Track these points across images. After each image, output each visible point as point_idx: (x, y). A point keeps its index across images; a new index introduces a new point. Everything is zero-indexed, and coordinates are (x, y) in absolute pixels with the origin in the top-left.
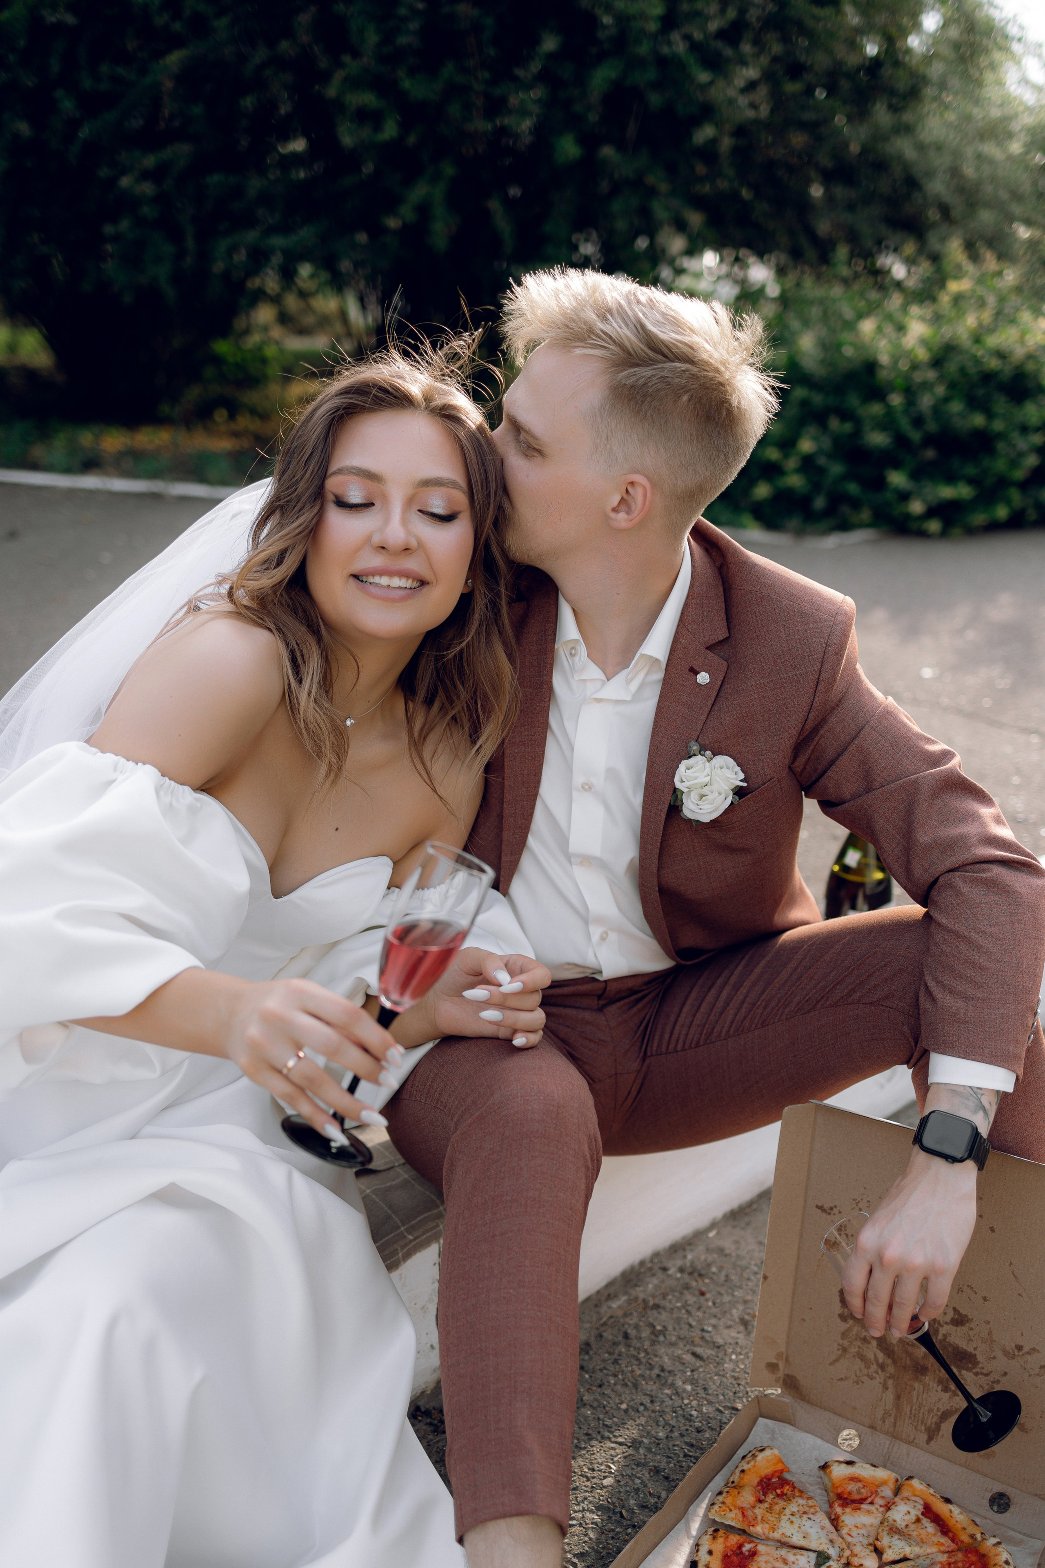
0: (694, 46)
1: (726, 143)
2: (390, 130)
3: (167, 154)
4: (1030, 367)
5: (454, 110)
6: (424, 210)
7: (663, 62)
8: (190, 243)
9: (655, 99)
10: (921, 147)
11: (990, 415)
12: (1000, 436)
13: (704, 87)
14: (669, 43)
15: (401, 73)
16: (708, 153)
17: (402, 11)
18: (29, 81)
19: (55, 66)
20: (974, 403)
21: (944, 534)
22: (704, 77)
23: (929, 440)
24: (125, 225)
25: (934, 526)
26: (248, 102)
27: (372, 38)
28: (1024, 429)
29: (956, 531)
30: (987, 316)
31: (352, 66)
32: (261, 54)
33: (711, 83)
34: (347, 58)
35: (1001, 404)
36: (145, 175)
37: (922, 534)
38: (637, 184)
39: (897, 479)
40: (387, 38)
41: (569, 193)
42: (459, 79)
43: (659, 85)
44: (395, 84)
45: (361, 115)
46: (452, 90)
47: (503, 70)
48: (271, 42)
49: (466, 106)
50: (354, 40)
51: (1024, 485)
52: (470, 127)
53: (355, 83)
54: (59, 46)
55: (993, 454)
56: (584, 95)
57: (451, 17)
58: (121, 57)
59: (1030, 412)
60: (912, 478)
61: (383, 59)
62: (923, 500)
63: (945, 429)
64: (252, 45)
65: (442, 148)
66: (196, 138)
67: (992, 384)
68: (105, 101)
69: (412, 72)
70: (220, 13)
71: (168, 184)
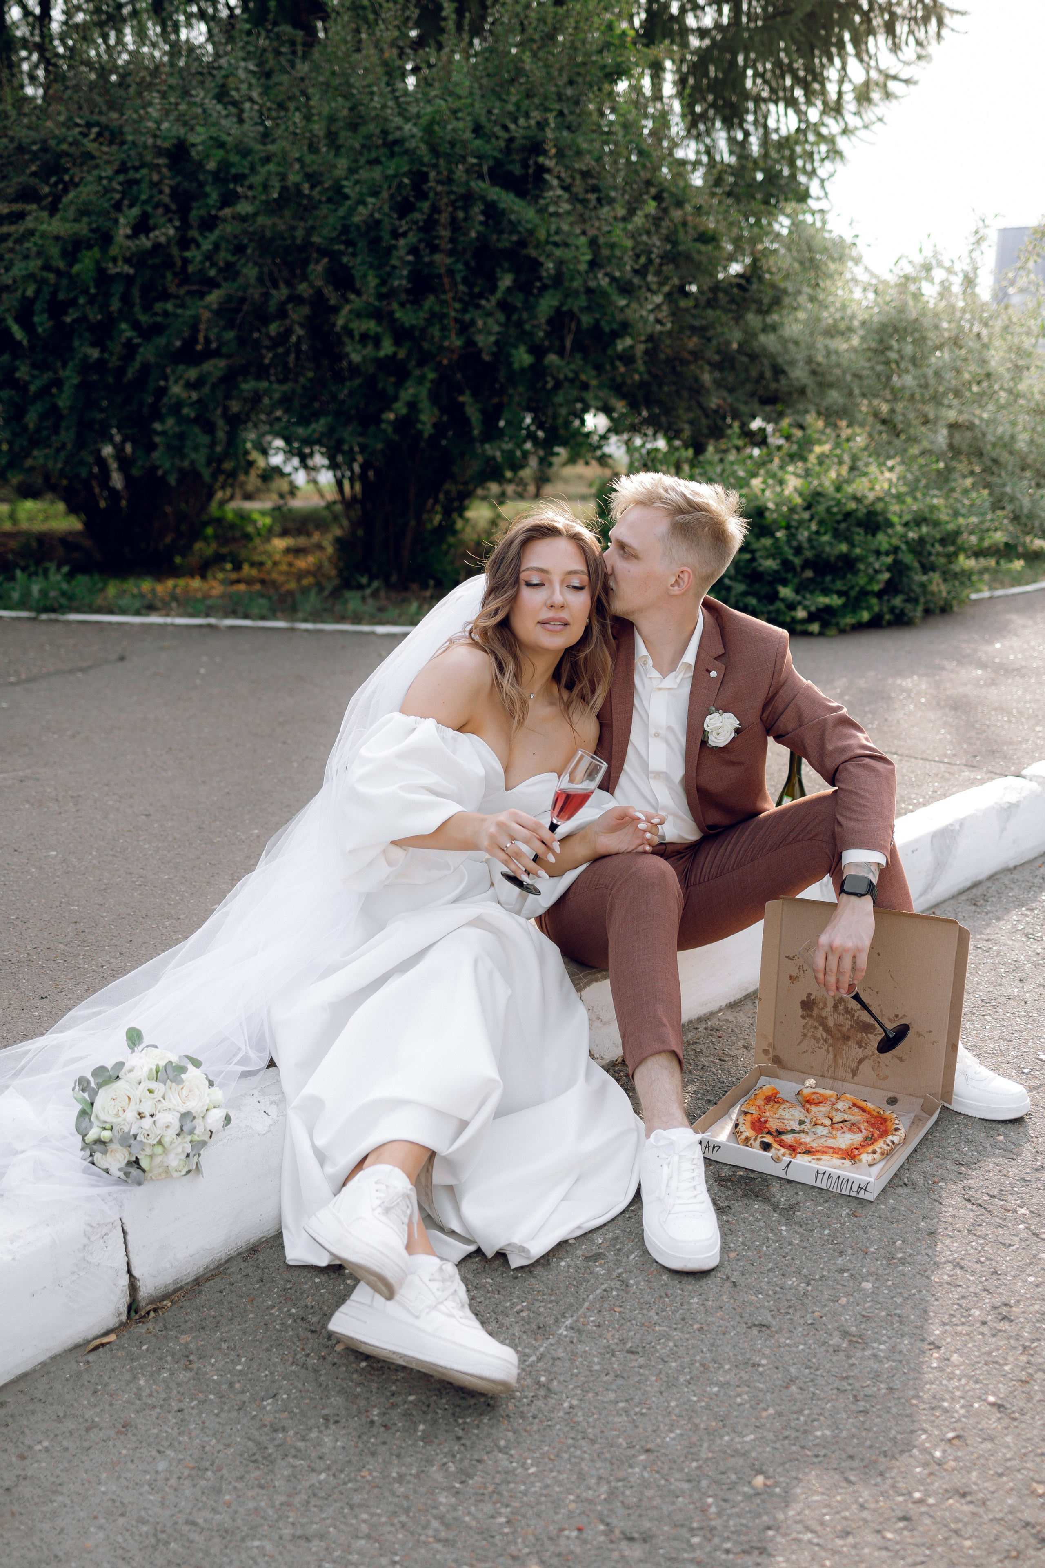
0: (613, 279)
1: (640, 349)
2: (387, 348)
3: (204, 368)
4: (879, 506)
5: (435, 331)
6: (412, 406)
7: (589, 291)
9: (586, 320)
10: (784, 341)
12: (859, 559)
13: (622, 310)
14: (596, 278)
15: (395, 306)
16: (627, 358)
17: (395, 262)
18: (95, 316)
19: (115, 305)
20: (838, 535)
22: (623, 302)
23: (806, 564)
24: (170, 422)
25: (815, 627)
27: (373, 281)
28: (878, 553)
29: (832, 631)
30: (844, 470)
31: (356, 302)
32: (284, 292)
33: (627, 306)
34: (352, 297)
35: (859, 535)
36: (189, 385)
38: (575, 380)
40: (383, 282)
41: (521, 389)
42: (437, 308)
43: (588, 309)
44: (391, 313)
45: (364, 337)
46: (435, 317)
47: (471, 302)
48: (289, 284)
49: (444, 329)
50: (358, 285)
51: (879, 595)
52: (446, 344)
53: (358, 315)
54: (118, 289)
55: (856, 572)
56: (533, 317)
57: (431, 264)
58: (165, 296)
59: (882, 540)
60: (797, 591)
61: (381, 297)
62: (805, 608)
63: (818, 556)
64: (276, 286)
65: (424, 359)
66: (229, 356)
67: (852, 520)
68: (156, 330)
69: (402, 305)
70: (246, 264)
71: (205, 390)
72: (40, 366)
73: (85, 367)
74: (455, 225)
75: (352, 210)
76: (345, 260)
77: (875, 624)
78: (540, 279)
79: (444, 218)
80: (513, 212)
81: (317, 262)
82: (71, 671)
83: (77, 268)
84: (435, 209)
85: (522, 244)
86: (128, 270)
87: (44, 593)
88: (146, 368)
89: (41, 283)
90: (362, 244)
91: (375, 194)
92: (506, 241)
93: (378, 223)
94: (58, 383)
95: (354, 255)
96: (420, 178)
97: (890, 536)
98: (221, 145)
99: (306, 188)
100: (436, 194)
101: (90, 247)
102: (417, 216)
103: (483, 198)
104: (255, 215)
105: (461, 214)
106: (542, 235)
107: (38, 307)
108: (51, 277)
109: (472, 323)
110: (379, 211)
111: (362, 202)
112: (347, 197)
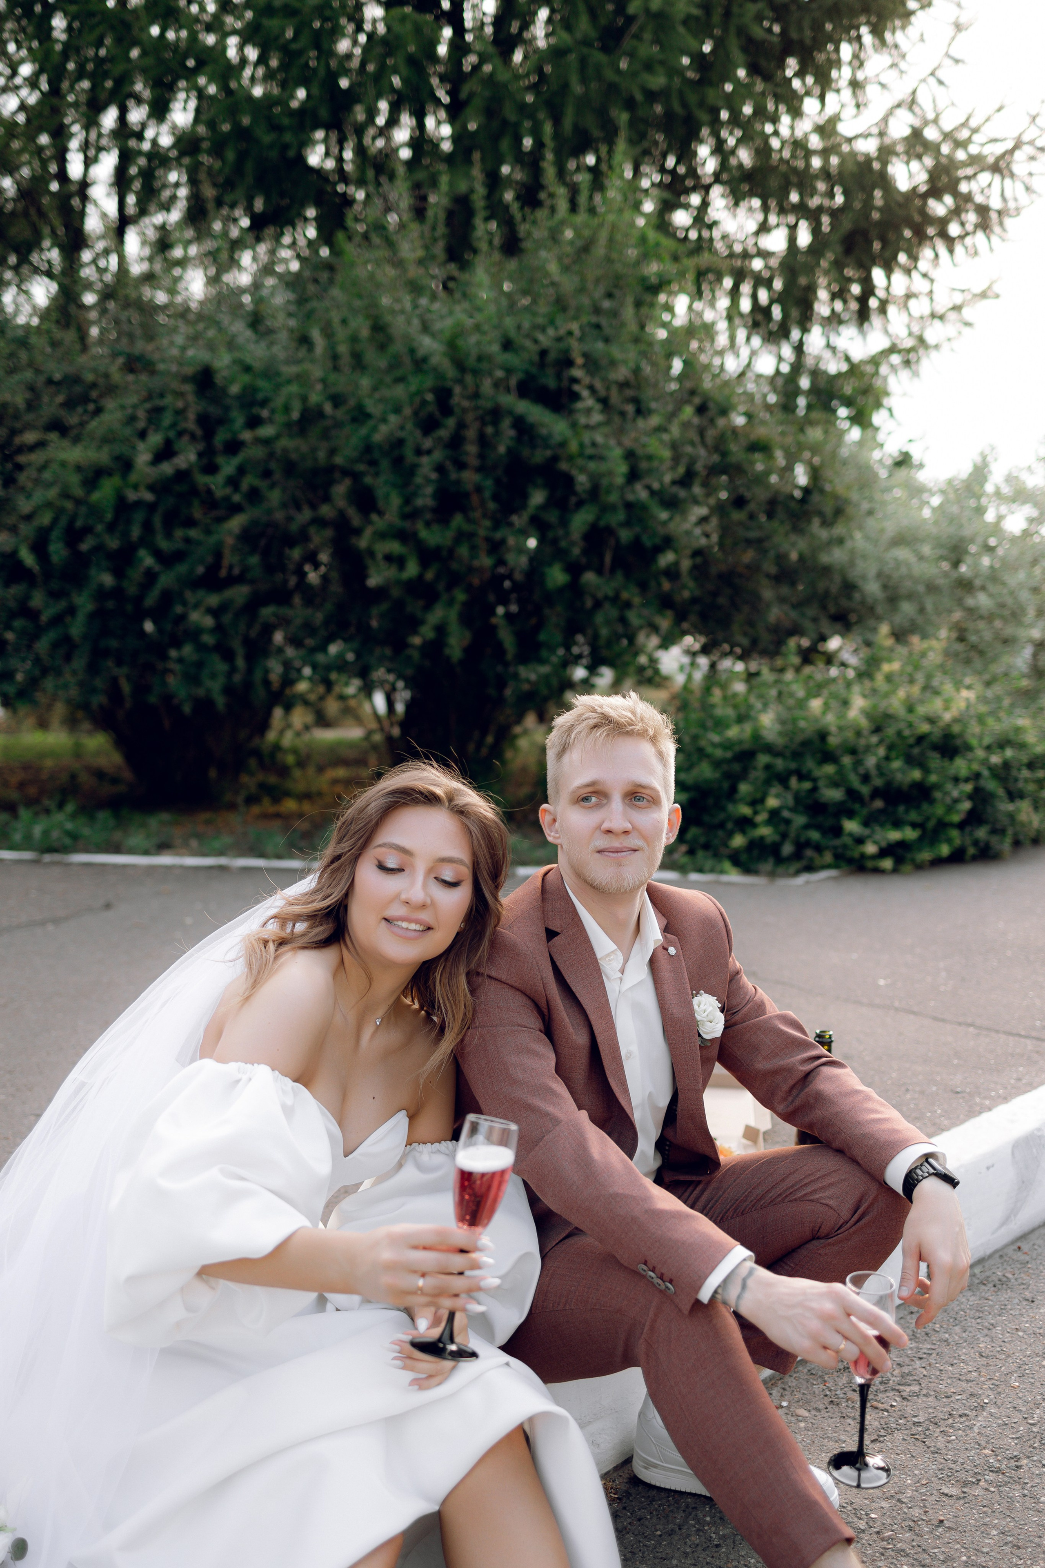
0: (654, 493)
1: (686, 564)
2: (412, 569)
3: (227, 594)
4: (956, 729)
5: (463, 551)
6: (441, 630)
7: (629, 506)
9: (625, 535)
10: (851, 555)
11: (926, 770)
12: (936, 786)
13: (665, 523)
14: (633, 492)
15: (420, 526)
16: (672, 573)
17: (418, 480)
18: (113, 544)
19: (136, 532)
20: (911, 761)
21: (895, 871)
22: (664, 515)
23: (876, 793)
25: (887, 864)
27: (396, 501)
28: (956, 780)
29: (907, 867)
30: (916, 690)
31: (379, 523)
32: (306, 515)
33: (671, 519)
34: (375, 518)
35: (935, 760)
36: (209, 611)
37: (878, 871)
38: (615, 599)
39: (851, 826)
40: (407, 501)
41: (559, 608)
42: (466, 527)
43: (627, 524)
44: (415, 534)
45: (388, 559)
46: (461, 536)
47: (500, 520)
48: (314, 507)
49: (473, 548)
50: (381, 504)
51: (961, 826)
52: (476, 563)
53: (382, 536)
54: (139, 517)
55: (932, 801)
56: (567, 534)
57: (458, 482)
58: (190, 523)
59: (960, 766)
60: (866, 824)
61: (405, 517)
62: (875, 842)
63: (889, 784)
64: (299, 509)
65: (454, 580)
66: (252, 582)
67: (925, 744)
68: (178, 556)
69: (428, 524)
70: (272, 486)
71: (227, 619)
72: (54, 594)
73: (101, 594)
74: (483, 442)
75: (375, 429)
76: (367, 480)
77: (957, 858)
78: (576, 493)
79: (471, 433)
80: (541, 425)
81: (340, 483)
82: (43, 923)
83: (96, 496)
84: (461, 425)
85: (555, 459)
86: (149, 497)
87: (46, 833)
88: (167, 595)
89: (59, 512)
90: (385, 464)
91: (397, 410)
92: (539, 456)
93: (401, 441)
94: (72, 610)
95: (377, 475)
96: (443, 395)
97: (970, 761)
98: (247, 369)
99: (328, 408)
100: (462, 409)
101: (110, 475)
102: (442, 432)
103: (510, 412)
104: (278, 437)
105: (490, 430)
106: (573, 447)
107: (54, 534)
108: (69, 505)
109: (503, 542)
110: (402, 428)
111: (384, 420)
112: (368, 416)
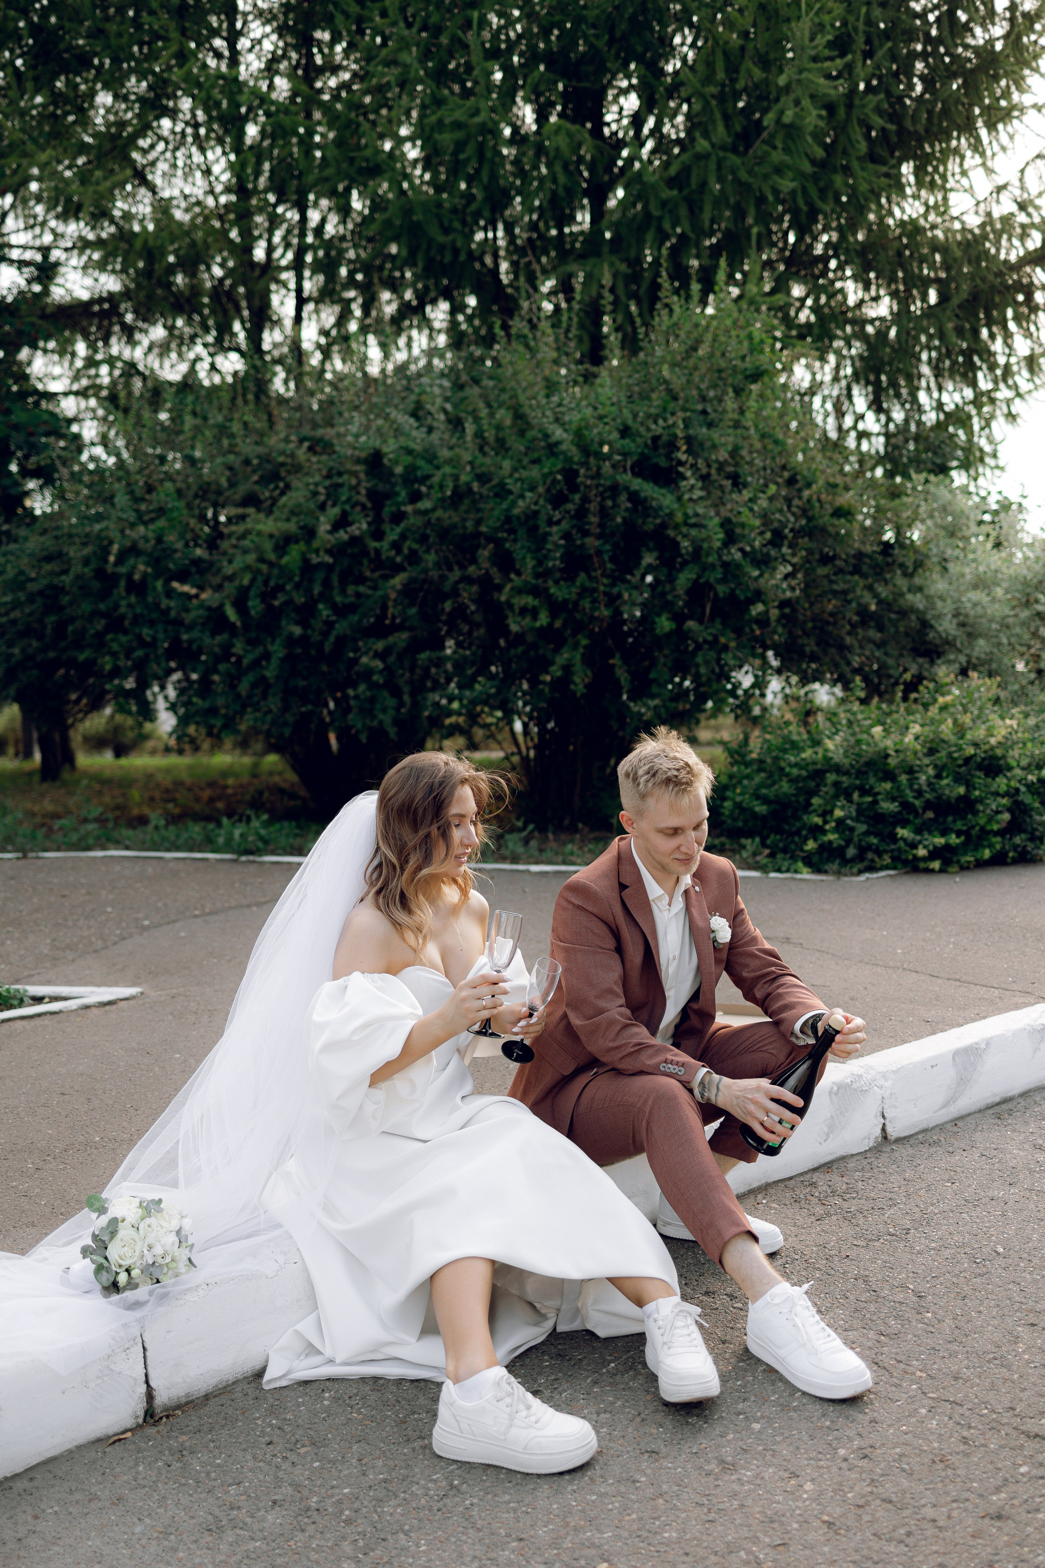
0: (746, 555)
1: (774, 613)
2: (543, 619)
3: (391, 640)
4: (999, 752)
5: (586, 604)
6: (567, 669)
7: (725, 565)
8: (406, 698)
9: (722, 590)
10: (929, 599)
11: (970, 786)
12: (980, 800)
13: (756, 579)
14: (729, 553)
15: (550, 583)
16: (763, 621)
17: (549, 546)
18: (300, 599)
19: (317, 589)
20: (958, 779)
21: (942, 871)
22: (755, 573)
23: (928, 805)
24: (362, 688)
25: (936, 865)
26: (448, 606)
27: (530, 563)
28: (997, 794)
29: (955, 868)
31: (517, 581)
32: (457, 574)
33: (761, 575)
34: (513, 576)
35: (979, 778)
36: (377, 655)
37: (929, 871)
38: (714, 643)
39: (905, 833)
40: (540, 563)
41: (666, 652)
42: (588, 584)
43: (724, 580)
44: (547, 590)
45: (524, 611)
46: (585, 591)
47: (617, 578)
48: (463, 567)
49: (594, 601)
50: (518, 566)
51: (1001, 833)
52: (596, 614)
53: (519, 591)
54: (320, 576)
55: (976, 813)
56: (673, 589)
57: (582, 546)
58: (361, 580)
59: (1001, 783)
60: (918, 831)
61: (537, 576)
62: (925, 847)
63: (939, 798)
64: (450, 569)
65: (579, 628)
66: (411, 629)
67: (972, 764)
68: (351, 608)
69: (556, 582)
70: (428, 551)
71: (391, 659)
72: (252, 643)
73: (291, 642)
74: (604, 513)
75: (514, 504)
76: (507, 545)
77: (999, 861)
78: (681, 555)
79: (593, 507)
80: (653, 499)
81: (485, 548)
83: (285, 560)
84: (585, 500)
85: (664, 526)
86: (329, 559)
87: (244, 838)
88: (341, 641)
89: (256, 573)
90: (522, 532)
91: (532, 489)
92: (650, 525)
93: (536, 513)
94: (267, 656)
95: (515, 541)
96: (570, 475)
97: (1009, 779)
98: (410, 452)
99: (475, 486)
100: (586, 487)
101: (297, 542)
102: (570, 506)
103: (626, 489)
104: (434, 510)
105: (609, 503)
106: (679, 517)
107: (252, 593)
108: (264, 567)
109: (619, 596)
110: (536, 503)
111: (522, 497)
112: (510, 492)
